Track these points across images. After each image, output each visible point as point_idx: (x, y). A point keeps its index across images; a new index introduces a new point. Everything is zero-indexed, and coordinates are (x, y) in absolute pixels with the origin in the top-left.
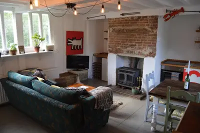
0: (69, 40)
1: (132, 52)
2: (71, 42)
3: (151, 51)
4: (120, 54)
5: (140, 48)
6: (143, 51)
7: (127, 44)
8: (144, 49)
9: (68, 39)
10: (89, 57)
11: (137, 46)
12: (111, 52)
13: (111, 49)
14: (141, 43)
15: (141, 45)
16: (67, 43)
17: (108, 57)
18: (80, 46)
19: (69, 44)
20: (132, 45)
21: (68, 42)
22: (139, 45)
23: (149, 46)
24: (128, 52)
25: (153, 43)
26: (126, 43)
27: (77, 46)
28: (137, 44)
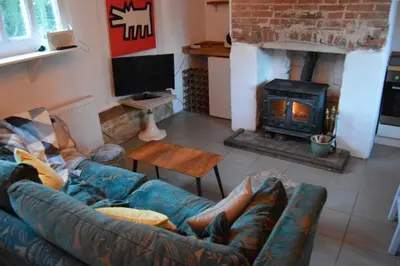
0: (115, 12)
1: (306, 38)
2: (121, 18)
3: (372, 30)
4: (267, 45)
5: (335, 24)
6: (344, 33)
7: (294, 14)
8: (350, 27)
9: (112, 8)
10: (172, 55)
11: (325, 20)
12: (242, 39)
13: (240, 31)
14: (341, 8)
15: (339, 16)
16: (110, 20)
17: (231, 55)
18: (146, 27)
19: (115, 23)
20: (309, 16)
21: (112, 17)
22: (331, 16)
23: (364, 16)
24: (294, 36)
25: (379, 8)
26: (288, 12)
27: (139, 27)
28: (325, 13)
